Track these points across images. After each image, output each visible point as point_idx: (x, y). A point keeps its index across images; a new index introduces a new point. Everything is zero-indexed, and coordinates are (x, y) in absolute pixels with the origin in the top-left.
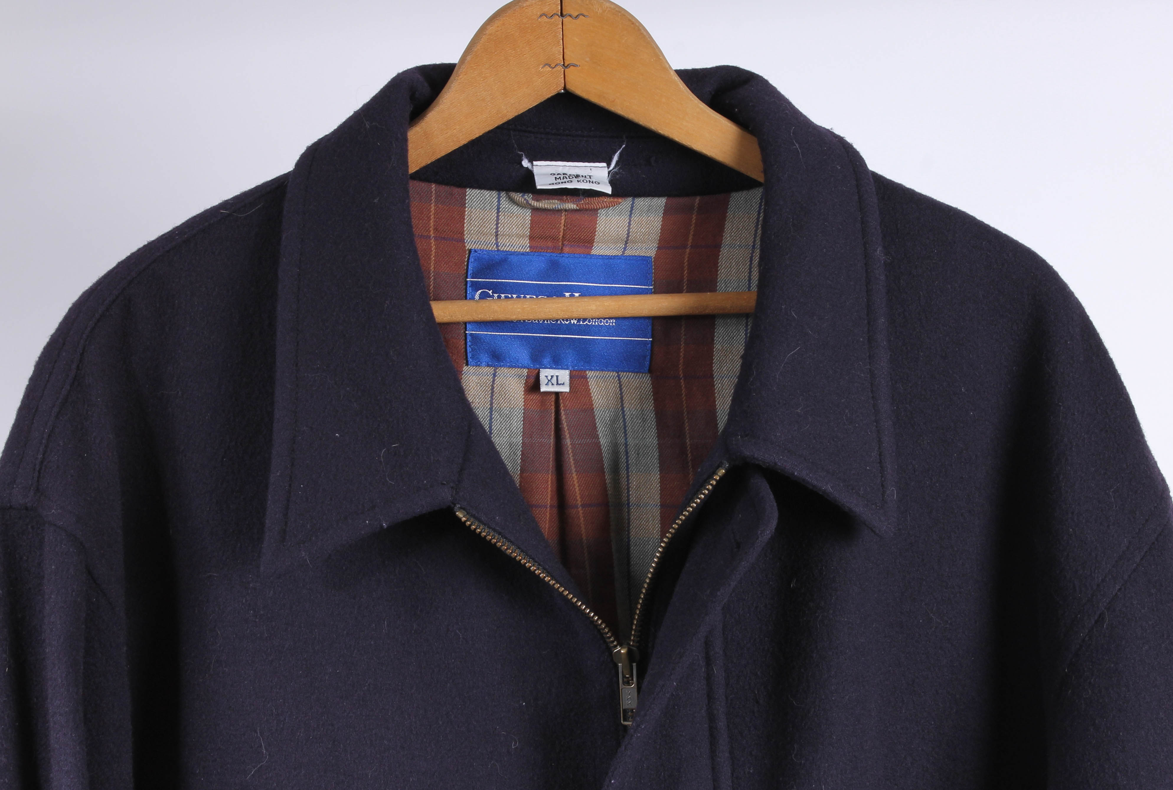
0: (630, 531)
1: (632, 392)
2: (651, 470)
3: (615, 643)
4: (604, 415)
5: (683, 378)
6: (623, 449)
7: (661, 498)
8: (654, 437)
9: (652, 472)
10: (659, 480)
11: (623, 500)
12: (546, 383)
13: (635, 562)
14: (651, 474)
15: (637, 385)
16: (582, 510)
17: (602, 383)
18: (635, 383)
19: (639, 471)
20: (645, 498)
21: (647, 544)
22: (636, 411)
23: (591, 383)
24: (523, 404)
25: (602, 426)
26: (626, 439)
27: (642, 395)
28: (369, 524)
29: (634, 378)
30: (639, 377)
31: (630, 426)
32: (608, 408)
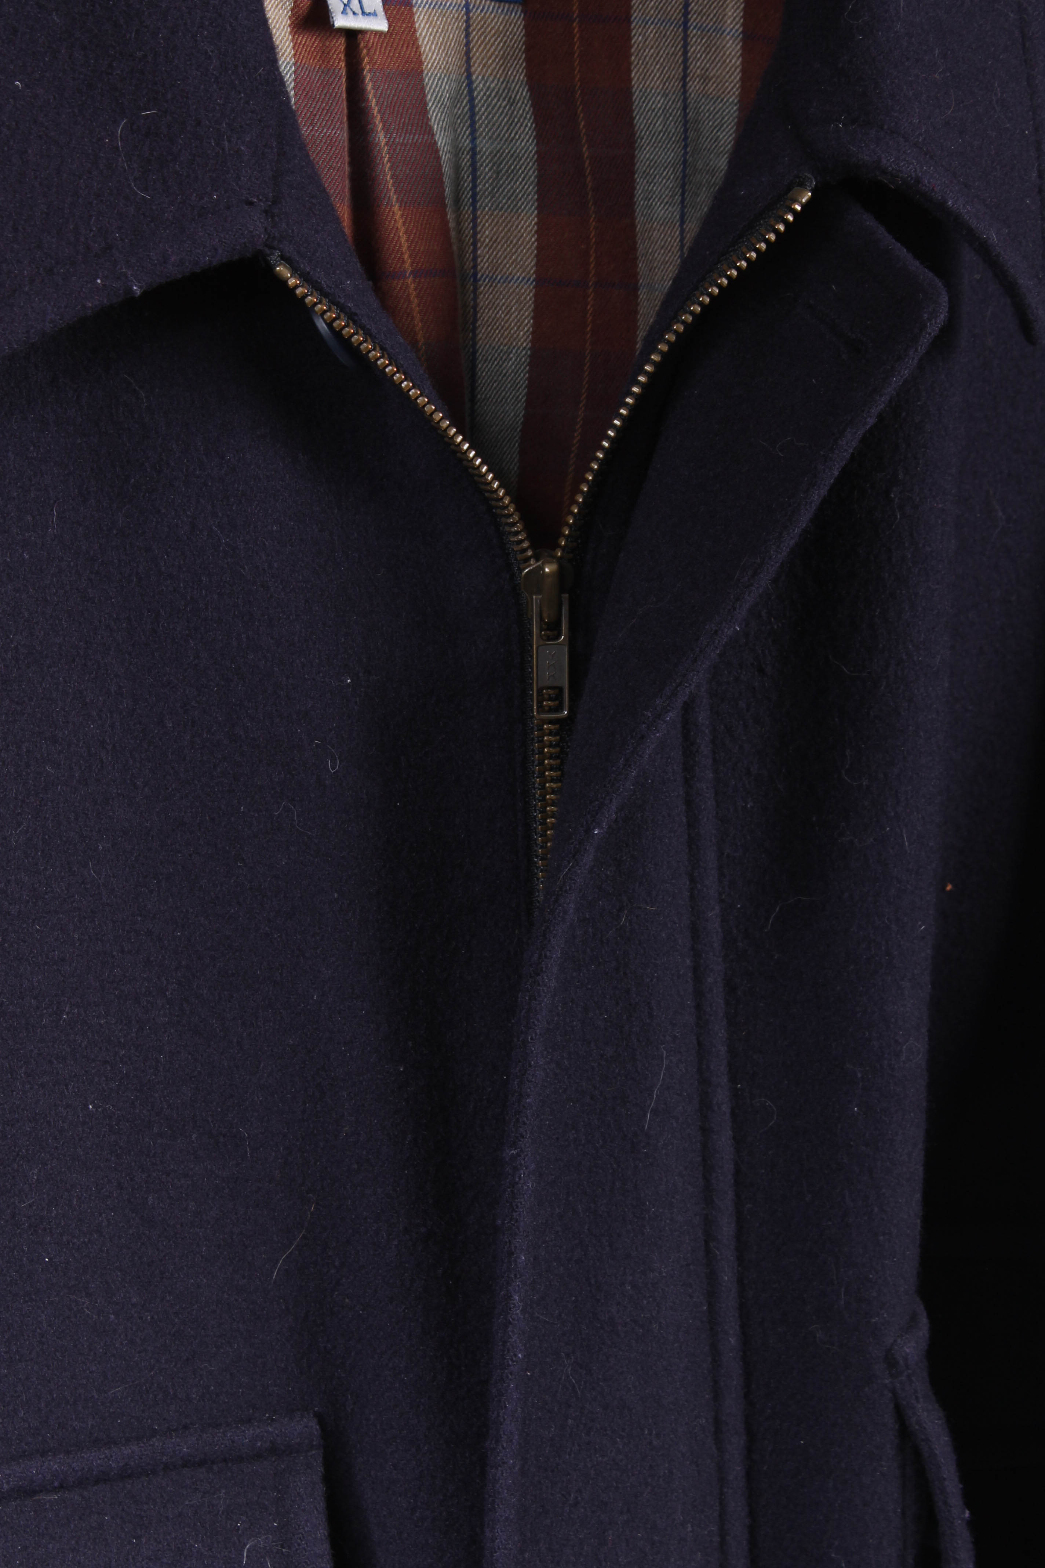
0: (477, 332)
1: (489, 40)
2: (520, 207)
3: (530, 553)
4: (441, 86)
5: (577, 20)
6: (468, 161)
7: (537, 264)
8: (530, 138)
9: (522, 211)
10: (536, 227)
11: (465, 267)
12: (342, 9)
13: (483, 397)
14: (520, 215)
15: (499, 28)
16: (414, 281)
17: (438, 19)
18: (497, 23)
19: (496, 209)
20: (505, 265)
21: (506, 360)
22: (496, 82)
23: (419, 17)
24: (293, 52)
25: (437, 108)
26: (474, 140)
27: (506, 50)
28: (103, 285)
29: (495, 11)
30: (503, 10)
31: (483, 114)
32: (447, 71)
